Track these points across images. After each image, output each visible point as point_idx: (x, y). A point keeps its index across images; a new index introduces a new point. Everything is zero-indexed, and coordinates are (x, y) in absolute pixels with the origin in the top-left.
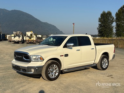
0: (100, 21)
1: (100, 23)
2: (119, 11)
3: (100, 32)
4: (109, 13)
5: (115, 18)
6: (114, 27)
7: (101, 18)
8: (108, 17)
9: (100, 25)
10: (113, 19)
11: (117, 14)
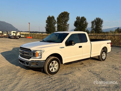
0: (47, 23)
1: (47, 24)
2: (59, 16)
3: (47, 30)
4: (53, 17)
5: (57, 21)
6: (56, 27)
7: (48, 20)
8: (52, 20)
9: (47, 25)
10: (56, 21)
11: (58, 18)
